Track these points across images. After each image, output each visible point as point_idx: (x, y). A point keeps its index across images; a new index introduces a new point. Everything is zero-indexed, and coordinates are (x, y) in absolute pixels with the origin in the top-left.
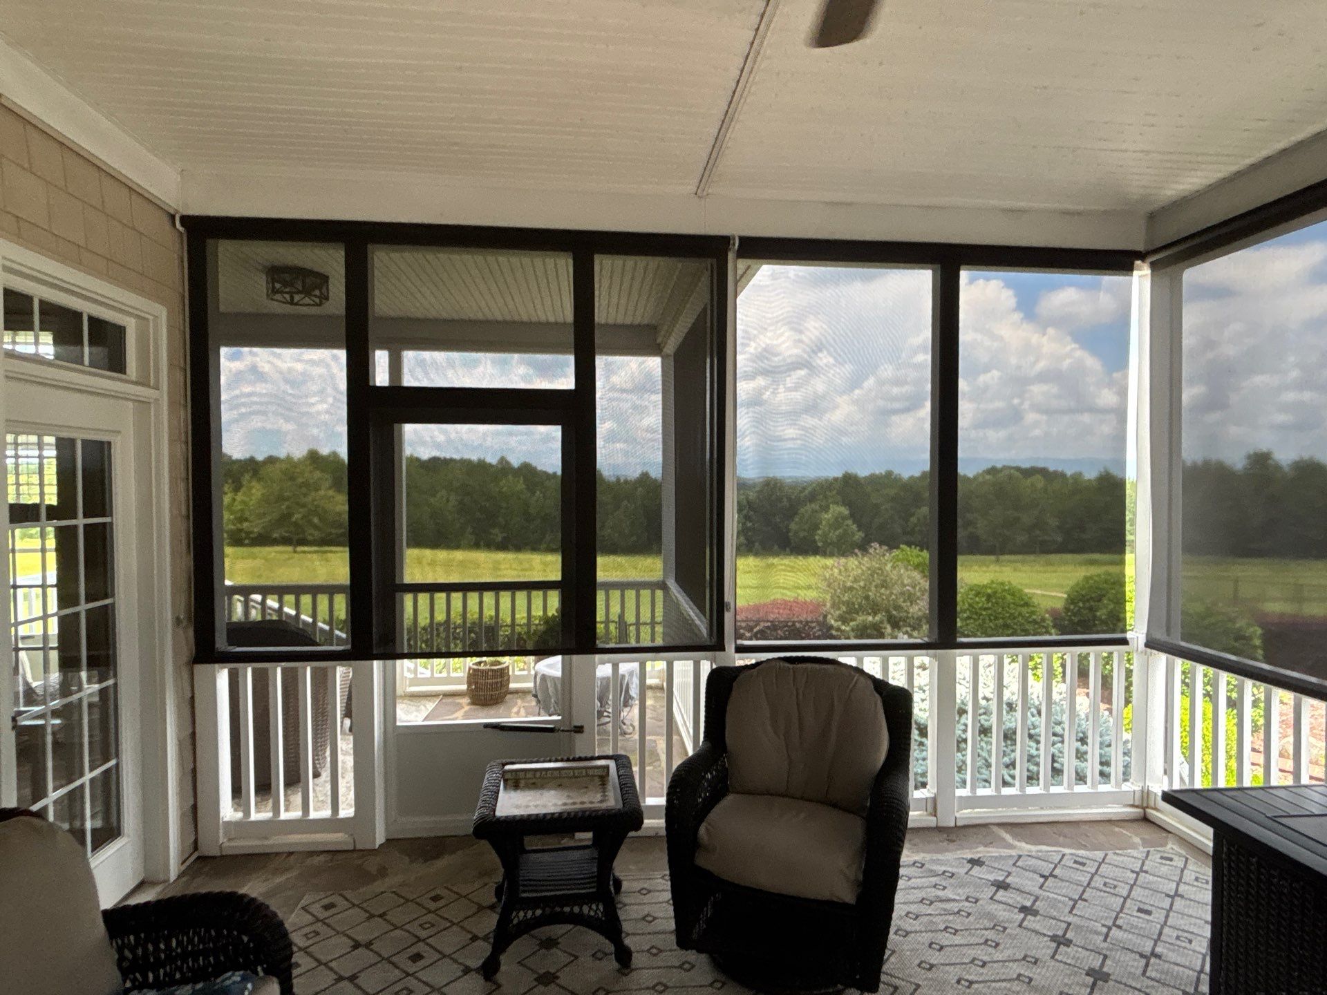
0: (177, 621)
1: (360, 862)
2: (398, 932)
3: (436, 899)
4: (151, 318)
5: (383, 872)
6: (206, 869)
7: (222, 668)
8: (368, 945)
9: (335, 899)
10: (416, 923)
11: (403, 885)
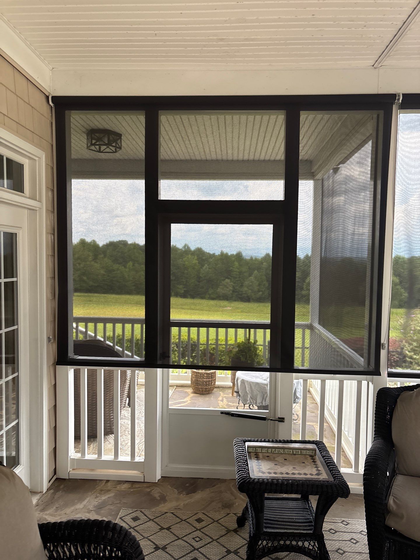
0: (49, 339)
1: (148, 490)
2: (180, 542)
3: (199, 520)
4: (37, 159)
5: (163, 499)
6: (62, 487)
7: (71, 368)
8: (164, 548)
9: (138, 514)
10: (191, 536)
11: (177, 508)
